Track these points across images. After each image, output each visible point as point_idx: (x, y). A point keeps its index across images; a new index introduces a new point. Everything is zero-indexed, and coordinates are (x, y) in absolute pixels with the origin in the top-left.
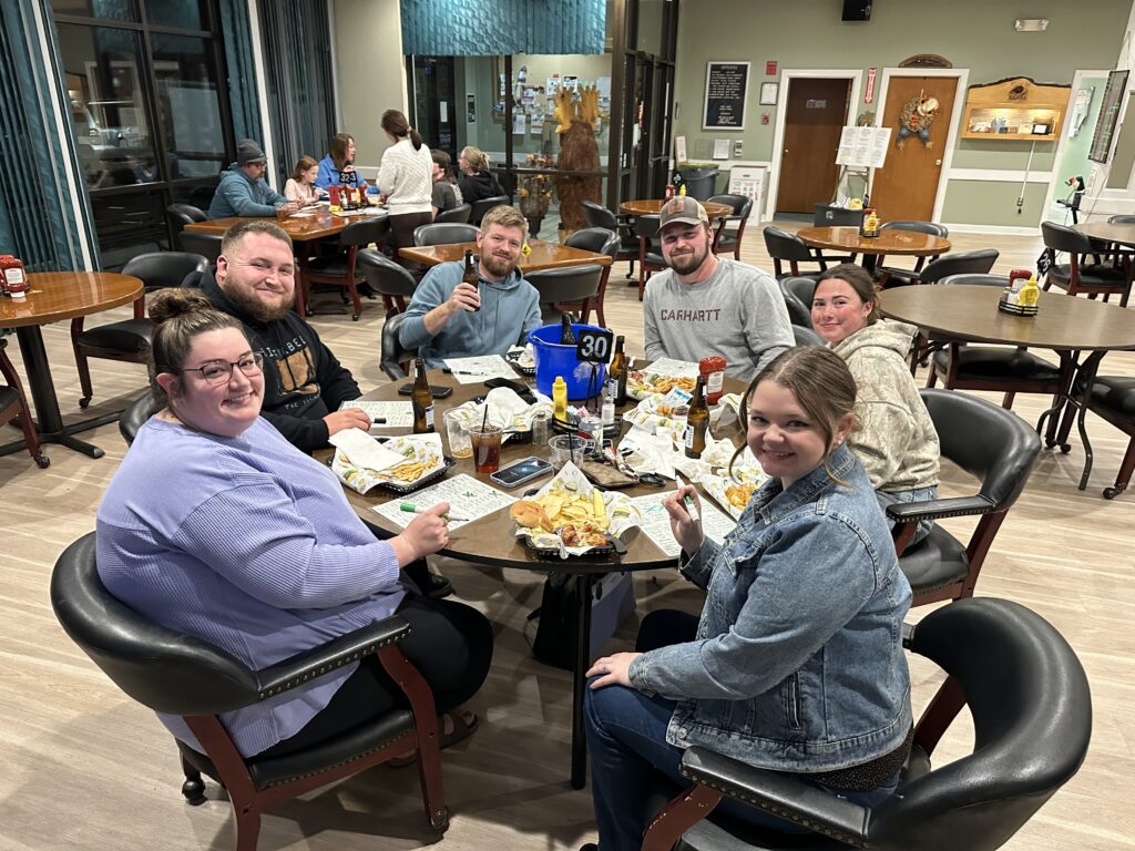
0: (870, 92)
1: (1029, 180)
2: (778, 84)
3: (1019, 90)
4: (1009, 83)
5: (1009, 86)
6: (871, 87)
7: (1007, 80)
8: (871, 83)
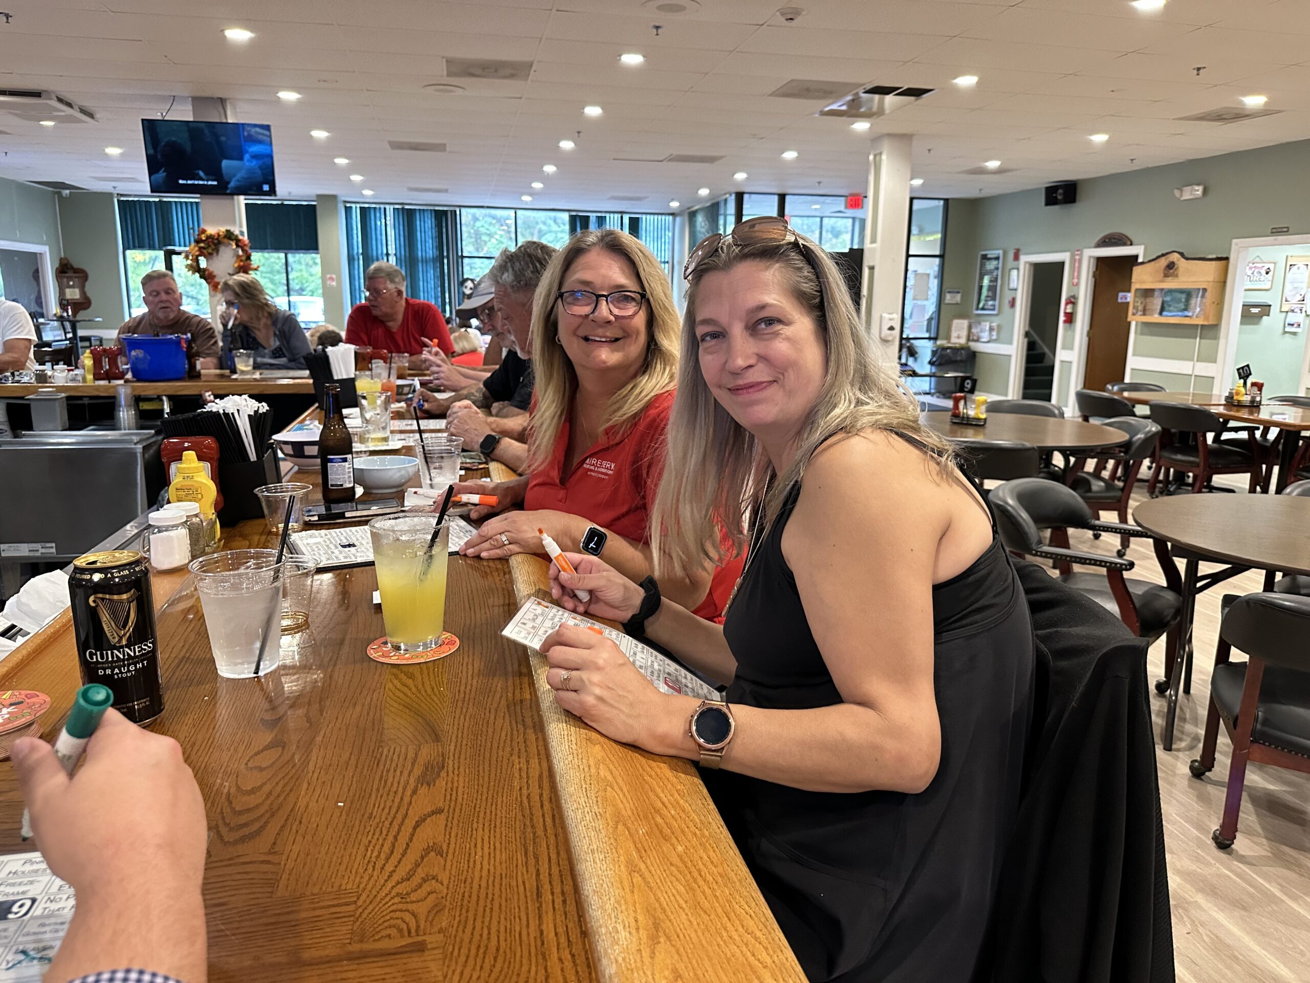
0: (1076, 274)
1: (1196, 373)
2: (1018, 269)
3: (1171, 266)
4: (1163, 259)
5: (1163, 262)
6: (1078, 270)
7: (1163, 255)
8: (1077, 265)
